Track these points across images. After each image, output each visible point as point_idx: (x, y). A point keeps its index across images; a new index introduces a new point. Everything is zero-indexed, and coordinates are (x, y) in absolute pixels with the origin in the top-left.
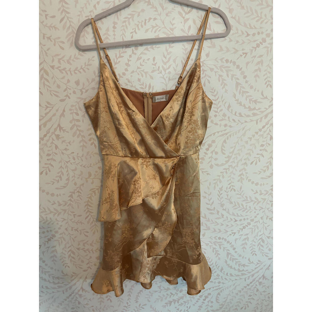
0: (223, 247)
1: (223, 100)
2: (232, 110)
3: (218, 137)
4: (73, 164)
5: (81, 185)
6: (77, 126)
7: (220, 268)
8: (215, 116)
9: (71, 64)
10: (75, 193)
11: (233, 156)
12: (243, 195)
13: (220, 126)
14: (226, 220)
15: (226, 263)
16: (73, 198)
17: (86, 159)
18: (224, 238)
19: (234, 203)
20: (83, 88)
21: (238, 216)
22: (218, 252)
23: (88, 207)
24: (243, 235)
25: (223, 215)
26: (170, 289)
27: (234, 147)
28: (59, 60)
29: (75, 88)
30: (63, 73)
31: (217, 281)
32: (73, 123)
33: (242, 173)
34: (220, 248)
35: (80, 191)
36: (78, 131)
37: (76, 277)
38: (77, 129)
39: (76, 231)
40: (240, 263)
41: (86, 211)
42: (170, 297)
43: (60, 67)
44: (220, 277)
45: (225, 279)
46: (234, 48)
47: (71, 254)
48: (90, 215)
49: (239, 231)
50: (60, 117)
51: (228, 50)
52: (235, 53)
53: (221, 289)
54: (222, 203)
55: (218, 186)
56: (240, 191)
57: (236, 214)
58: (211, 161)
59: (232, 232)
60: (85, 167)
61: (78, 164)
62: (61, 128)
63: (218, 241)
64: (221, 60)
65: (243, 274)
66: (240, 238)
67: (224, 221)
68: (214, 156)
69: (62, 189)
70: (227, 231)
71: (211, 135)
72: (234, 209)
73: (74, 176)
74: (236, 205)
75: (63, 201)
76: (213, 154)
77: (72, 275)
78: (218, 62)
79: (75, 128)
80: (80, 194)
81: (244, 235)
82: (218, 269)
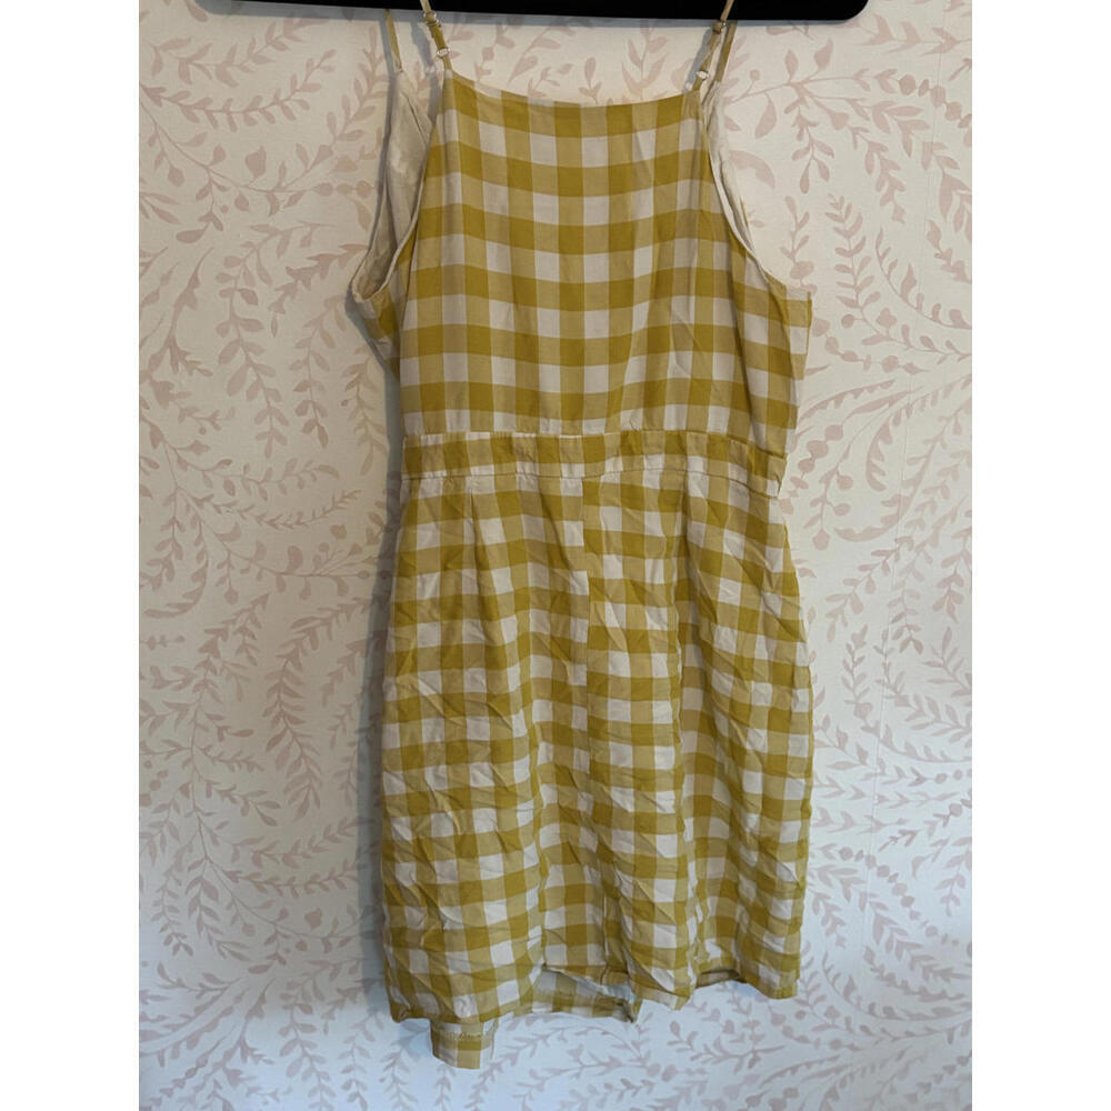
0: (861, 894)
1: (885, 255)
2: (920, 298)
3: (857, 411)
4: (223, 509)
5: (255, 603)
6: (248, 348)
7: (842, 983)
8: (848, 321)
9: (233, 85)
10: (230, 634)
11: (919, 498)
12: (955, 670)
13: (867, 363)
14: (876, 775)
15: (871, 962)
16: (217, 656)
17: (283, 489)
18: (865, 853)
19: (912, 703)
20: (279, 187)
21: (931, 759)
22: (835, 914)
23: (282, 696)
24: (951, 841)
25: (862, 755)
26: (620, 1065)
27: (924, 460)
28: (185, 63)
29: (246, 186)
30: (196, 120)
31: (827, 1036)
32: (232, 335)
33: (955, 572)
34: (848, 896)
35: (251, 627)
36: (250, 369)
37: (218, 992)
38: (248, 358)
39: (227, 799)
40: (931, 962)
41: (274, 714)
42: (621, 1096)
43: (187, 94)
44: (840, 1022)
45: (864, 1029)
46: (939, 31)
47: (202, 894)
48: (288, 732)
49: (933, 825)
50: (178, 306)
51: (912, 38)
52: (941, 50)
53: (842, 1074)
54: (861, 702)
55: (846, 624)
56: (944, 647)
57: (921, 752)
58: (820, 516)
59: (903, 827)
60: (275, 526)
61: (246, 510)
62: (178, 356)
63: (839, 863)
64: (882, 78)
65: (941, 1013)
66: (938, 853)
67: (868, 776)
68: (835, 495)
69: (172, 615)
70: (879, 825)
71: (823, 405)
72: (914, 728)
73: (228, 563)
74: (920, 712)
75: (176, 669)
76: (832, 484)
77: (201, 985)
78: (867, 88)
79: (239, 358)
80: (248, 640)
81: (954, 844)
82: (833, 984)
